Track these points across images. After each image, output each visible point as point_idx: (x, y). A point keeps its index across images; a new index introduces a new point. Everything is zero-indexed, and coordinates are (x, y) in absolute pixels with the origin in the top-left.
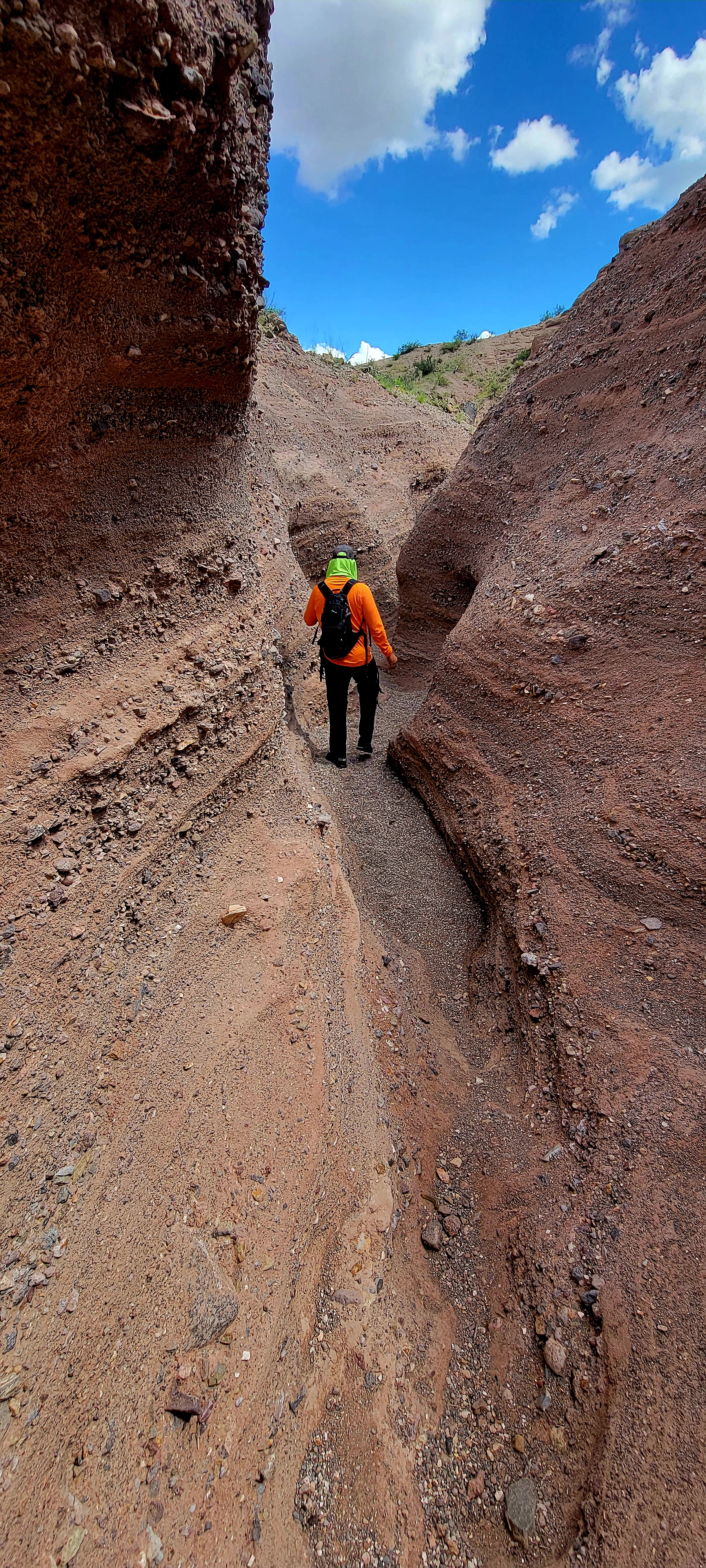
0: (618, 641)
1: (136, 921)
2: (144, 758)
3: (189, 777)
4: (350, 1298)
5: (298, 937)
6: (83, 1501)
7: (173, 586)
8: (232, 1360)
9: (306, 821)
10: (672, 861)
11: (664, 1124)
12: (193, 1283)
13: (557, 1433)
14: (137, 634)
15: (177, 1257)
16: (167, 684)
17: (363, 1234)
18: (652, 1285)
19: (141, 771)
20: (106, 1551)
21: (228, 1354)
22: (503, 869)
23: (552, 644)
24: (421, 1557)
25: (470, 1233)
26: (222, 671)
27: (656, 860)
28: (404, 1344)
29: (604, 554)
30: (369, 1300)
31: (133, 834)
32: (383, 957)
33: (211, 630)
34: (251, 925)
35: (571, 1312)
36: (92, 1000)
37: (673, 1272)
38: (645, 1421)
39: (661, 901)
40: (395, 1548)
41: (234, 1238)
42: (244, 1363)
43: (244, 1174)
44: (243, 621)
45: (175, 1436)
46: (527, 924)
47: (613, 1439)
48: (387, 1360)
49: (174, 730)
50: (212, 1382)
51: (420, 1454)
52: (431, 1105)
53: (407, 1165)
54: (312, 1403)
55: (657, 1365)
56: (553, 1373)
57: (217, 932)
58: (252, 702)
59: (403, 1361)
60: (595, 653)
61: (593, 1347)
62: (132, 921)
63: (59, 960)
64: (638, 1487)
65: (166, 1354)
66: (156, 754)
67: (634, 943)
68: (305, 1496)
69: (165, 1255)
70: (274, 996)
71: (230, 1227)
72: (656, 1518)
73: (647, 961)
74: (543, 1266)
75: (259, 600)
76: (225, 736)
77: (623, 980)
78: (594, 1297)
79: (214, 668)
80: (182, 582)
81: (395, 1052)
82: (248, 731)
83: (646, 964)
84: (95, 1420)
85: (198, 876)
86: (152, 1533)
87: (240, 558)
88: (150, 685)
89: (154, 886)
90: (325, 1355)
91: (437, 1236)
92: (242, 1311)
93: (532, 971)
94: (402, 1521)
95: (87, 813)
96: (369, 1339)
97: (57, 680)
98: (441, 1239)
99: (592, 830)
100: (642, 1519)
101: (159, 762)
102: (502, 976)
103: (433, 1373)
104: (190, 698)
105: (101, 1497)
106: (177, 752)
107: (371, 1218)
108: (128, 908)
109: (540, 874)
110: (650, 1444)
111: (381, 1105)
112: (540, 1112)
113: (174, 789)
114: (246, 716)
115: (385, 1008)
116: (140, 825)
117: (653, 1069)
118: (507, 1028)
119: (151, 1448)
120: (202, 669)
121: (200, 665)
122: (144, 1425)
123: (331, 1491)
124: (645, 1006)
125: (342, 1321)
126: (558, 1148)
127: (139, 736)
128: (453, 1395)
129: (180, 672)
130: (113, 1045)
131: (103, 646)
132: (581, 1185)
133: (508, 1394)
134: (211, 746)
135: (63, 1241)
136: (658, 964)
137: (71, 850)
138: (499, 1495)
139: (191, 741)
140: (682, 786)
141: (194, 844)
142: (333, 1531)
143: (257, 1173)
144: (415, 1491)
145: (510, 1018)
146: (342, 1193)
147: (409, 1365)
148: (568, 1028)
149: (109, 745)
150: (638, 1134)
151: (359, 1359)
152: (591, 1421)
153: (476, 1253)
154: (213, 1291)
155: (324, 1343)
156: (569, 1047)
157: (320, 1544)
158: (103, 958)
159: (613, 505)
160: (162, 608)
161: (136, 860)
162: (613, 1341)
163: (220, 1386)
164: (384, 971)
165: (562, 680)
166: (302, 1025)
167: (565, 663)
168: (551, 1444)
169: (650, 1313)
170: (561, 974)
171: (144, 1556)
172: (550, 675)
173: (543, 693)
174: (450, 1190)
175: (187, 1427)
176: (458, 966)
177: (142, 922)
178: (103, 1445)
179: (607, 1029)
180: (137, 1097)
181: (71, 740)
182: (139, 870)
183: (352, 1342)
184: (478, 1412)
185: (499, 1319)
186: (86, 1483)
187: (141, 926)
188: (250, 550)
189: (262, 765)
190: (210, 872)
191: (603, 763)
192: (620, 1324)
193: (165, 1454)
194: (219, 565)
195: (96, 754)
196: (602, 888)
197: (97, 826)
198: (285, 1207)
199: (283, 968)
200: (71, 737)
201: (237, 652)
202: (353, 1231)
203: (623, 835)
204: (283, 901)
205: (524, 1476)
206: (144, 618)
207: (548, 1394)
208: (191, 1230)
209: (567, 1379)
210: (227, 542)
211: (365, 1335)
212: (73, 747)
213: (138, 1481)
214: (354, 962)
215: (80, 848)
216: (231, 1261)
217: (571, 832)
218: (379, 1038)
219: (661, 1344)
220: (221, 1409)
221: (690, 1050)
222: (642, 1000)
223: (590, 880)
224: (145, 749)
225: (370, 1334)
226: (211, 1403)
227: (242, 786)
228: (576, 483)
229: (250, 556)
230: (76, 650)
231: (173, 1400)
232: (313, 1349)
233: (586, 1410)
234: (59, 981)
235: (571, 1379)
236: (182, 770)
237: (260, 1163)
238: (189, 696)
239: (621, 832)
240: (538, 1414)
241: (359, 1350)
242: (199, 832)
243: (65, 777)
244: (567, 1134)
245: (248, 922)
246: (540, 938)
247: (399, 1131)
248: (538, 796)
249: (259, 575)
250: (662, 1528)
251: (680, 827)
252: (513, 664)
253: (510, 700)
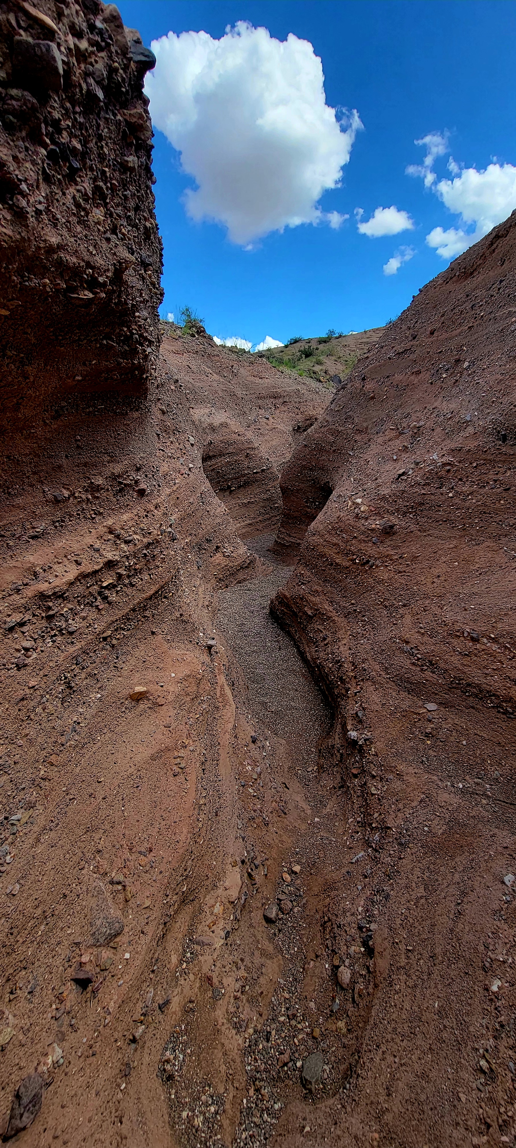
0: (413, 527)
1: (70, 688)
2: (80, 589)
3: (109, 603)
4: (206, 941)
5: (184, 712)
6: (15, 1016)
7: (102, 492)
8: (118, 957)
9: (197, 643)
10: (442, 665)
11: (426, 829)
12: (94, 906)
13: (341, 1024)
14: (79, 518)
15: (84, 888)
16: (96, 546)
17: (218, 904)
18: (406, 924)
19: (78, 597)
20: (26, 1049)
21: (114, 954)
22: (341, 679)
23: (373, 530)
24: (242, 1101)
25: (299, 911)
26: (132, 540)
27: (433, 665)
28: (242, 973)
29: (404, 474)
30: (219, 943)
31: (71, 633)
32: (251, 737)
33: (125, 517)
34: (151, 702)
35: (357, 949)
36: (39, 727)
37: (420, 915)
38: (393, 1004)
39: (436, 692)
40: (224, 1093)
41: (124, 886)
42: (125, 961)
43: (134, 850)
44: (148, 512)
45: (76, 995)
46: (352, 712)
47: (373, 1018)
48: (228, 981)
49: (100, 574)
50: (103, 968)
51: (248, 1040)
52: (279, 832)
53: (257, 868)
54: (175, 1006)
55: (404, 970)
56: (342, 989)
57: (126, 703)
58: (154, 560)
59: (240, 983)
60: (400, 535)
61: (368, 968)
62: (67, 688)
63: (20, 697)
64: (384, 1042)
65: (73, 945)
66: (88, 588)
67: (420, 720)
68: (166, 1063)
69: (77, 885)
70: (163, 745)
71: (121, 878)
72: (392, 1058)
73: (427, 731)
74: (342, 923)
75: (159, 500)
76: (135, 580)
77: (412, 744)
78: (370, 937)
79: (127, 538)
80: (108, 490)
81: (254, 796)
82: (151, 578)
83: (426, 733)
84: (25, 968)
85: (115, 667)
86: (57, 1047)
87: (146, 476)
88: (85, 547)
89: (83, 668)
90: (186, 977)
91: (274, 913)
92: (126, 929)
93: (355, 742)
94: (230, 1078)
95: (43, 617)
96: (217, 968)
97: (29, 542)
98: (277, 915)
99: (394, 648)
100: (384, 1059)
101: (90, 592)
102: (338, 752)
103: (262, 993)
104: (110, 556)
105: (25, 1017)
106: (102, 587)
107: (225, 893)
108: (66, 678)
109: (363, 680)
110: (394, 1016)
111: (240, 827)
112: (354, 834)
113: (99, 610)
114: (149, 569)
115: (249, 768)
116: (76, 628)
117: (423, 796)
118: (339, 785)
119: (60, 999)
120: (120, 539)
121: (118, 537)
122: (55, 983)
123: (184, 1060)
124: (424, 759)
125: (200, 957)
126: (362, 853)
127: (77, 575)
128: (275, 1008)
129: (105, 540)
130: (51, 757)
131: (57, 524)
132: (371, 873)
133: (312, 1005)
134: (125, 586)
135: (12, 855)
136: (435, 733)
137: (32, 637)
138: (299, 1064)
139: (111, 581)
140: (449, 617)
141: (113, 646)
142: (183, 1084)
143: (143, 850)
144: (242, 1062)
145: (342, 778)
146: (206, 878)
147: (245, 986)
148: (374, 777)
149: (58, 579)
150: (409, 836)
151: (209, 980)
152: (363, 1013)
153: (301, 923)
154: (107, 913)
155: (186, 970)
156: (373, 788)
157: (174, 1091)
158: (48, 704)
159: (412, 444)
160: (95, 504)
161: (71, 649)
162: (379, 960)
163: (108, 972)
164: (252, 745)
165: (379, 553)
166: (182, 766)
167: (381, 542)
168: (337, 1031)
169: (403, 941)
170: (372, 743)
171: (51, 1058)
172: (371, 550)
173: (368, 562)
174: (287, 885)
175: (85, 993)
176: (312, 749)
177: (75, 689)
178: (29, 987)
179: (397, 774)
180: (64, 789)
181: (35, 574)
182: (74, 655)
183: (205, 969)
184: (291, 1017)
185: (312, 962)
186: (17, 1006)
187: (74, 691)
188: (153, 472)
189: (162, 602)
190: (123, 665)
191: (404, 606)
192: (385, 950)
193: (68, 1004)
194: (131, 480)
195: (50, 583)
196: (400, 686)
197: (48, 626)
198: (161, 872)
199: (171, 729)
200: (35, 572)
201: (143, 530)
202: (212, 902)
203: (413, 650)
204: (174, 688)
205: (317, 1051)
206: (83, 509)
207: (337, 1001)
208: (95, 875)
209: (350, 991)
210: (137, 467)
211: (214, 965)
212: (36, 578)
213: (50, 1015)
214: (228, 736)
215: (37, 637)
216: (121, 900)
217: (383, 650)
218: (243, 786)
219: (408, 957)
220: (108, 986)
221: (449, 783)
222: (422, 756)
223: (393, 681)
224: (81, 583)
225: (218, 964)
226: (101, 980)
227: (148, 613)
228: (393, 429)
229: (153, 475)
230: (41, 526)
231: (77, 973)
232: (178, 974)
233: (360, 1007)
234: (19, 710)
235: (353, 990)
236: (105, 598)
237: (146, 844)
238: (110, 554)
239: (412, 648)
240: (330, 1015)
241: (210, 974)
242: (116, 639)
243: (30, 594)
244: (368, 843)
245: (149, 700)
246: (360, 722)
247: (253, 845)
248: (365, 630)
249: (159, 486)
250: (395, 1062)
251: (447, 643)
252: (349, 544)
253: (347, 568)
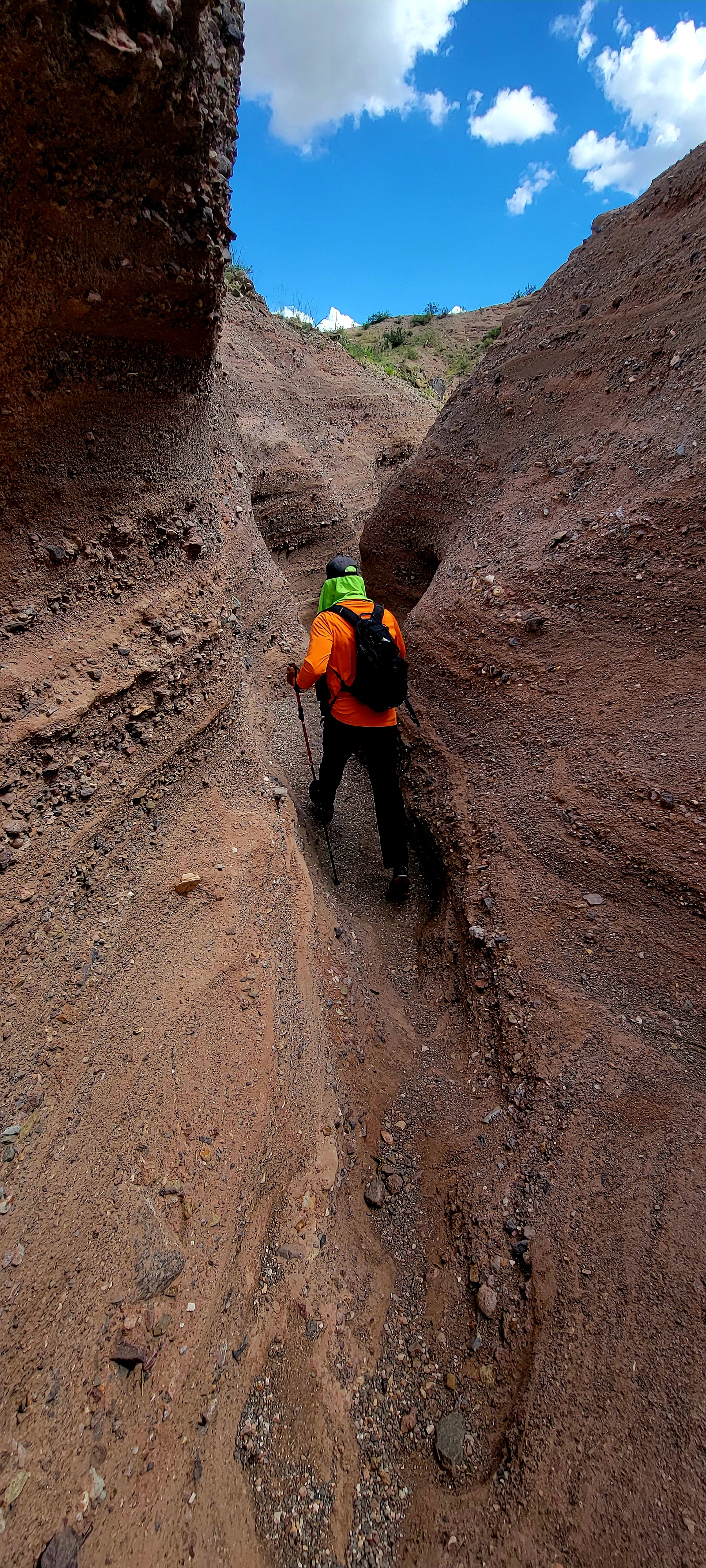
0: (573, 625)
1: (87, 887)
2: (98, 722)
3: (144, 743)
4: (294, 1252)
5: (251, 907)
6: (27, 1446)
7: (131, 547)
8: (177, 1311)
9: (262, 794)
10: (614, 839)
11: (597, 1087)
12: (140, 1238)
13: (486, 1371)
14: (93, 595)
15: (124, 1214)
16: (123, 647)
17: (308, 1193)
18: (579, 1233)
19: (95, 736)
20: (49, 1492)
21: (173, 1306)
22: (455, 845)
23: (510, 626)
24: (355, 1488)
25: (412, 1190)
26: (179, 637)
27: (600, 839)
28: (345, 1294)
29: (564, 539)
30: (312, 1254)
31: (85, 798)
32: (335, 929)
33: (169, 594)
34: (205, 894)
35: (503, 1261)
36: (41, 964)
37: (598, 1221)
38: (566, 1356)
39: (603, 878)
40: (331, 1481)
41: (182, 1196)
42: (189, 1314)
43: (192, 1135)
44: (203, 587)
45: (119, 1383)
46: (476, 898)
47: (537, 1373)
48: (327, 1309)
49: (129, 695)
50: (157, 1332)
51: (357, 1395)
52: (378, 1071)
53: (353, 1128)
54: (255, 1350)
55: (580, 1305)
56: (484, 1316)
57: (170, 899)
58: (210, 670)
59: (343, 1310)
60: (551, 636)
61: (522, 1291)
62: (83, 887)
63: (7, 922)
64: (558, 1415)
65: (112, 1306)
66: (110, 719)
67: (576, 917)
68: (246, 1438)
69: (112, 1212)
70: (226, 964)
71: (177, 1185)
72: (573, 1443)
73: (588, 934)
74: (479, 1219)
75: (218, 566)
76: (182, 703)
77: (565, 952)
78: (525, 1247)
79: (172, 633)
80: (140, 543)
81: (345, 1021)
82: (205, 699)
83: (586, 938)
84: (40, 1369)
85: (151, 843)
86: (95, 1475)
87: (201, 521)
88: (105, 648)
89: (106, 852)
90: (269, 1306)
91: (379, 1194)
92: (188, 1265)
93: (479, 943)
94: (338, 1457)
95: (38, 775)
96: (311, 1291)
97: (8, 638)
98: (384, 1197)
99: (541, 809)
100: (560, 1444)
101: (114, 727)
102: (450, 949)
103: (372, 1320)
104: (146, 662)
105: (45, 1442)
106: (132, 718)
107: (316, 1177)
108: (79, 873)
109: (490, 851)
110: (570, 1376)
111: (329, 1071)
112: (482, 1077)
113: (128, 755)
114: (203, 684)
115: (336, 978)
116: (92, 790)
117: (588, 1035)
118: (453, 998)
119: (95, 1395)
120: (159, 633)
121: (157, 630)
122: (88, 1372)
123: (271, 1431)
124: (584, 976)
125: (286, 1275)
126: (498, 1110)
127: (93, 699)
128: (390, 1340)
129: (136, 636)
130: (63, 1009)
131: (56, 605)
132: (518, 1144)
133: (442, 1337)
134: (167, 713)
135: (9, 1198)
136: (598, 938)
137: (21, 812)
138: (430, 1429)
139: (147, 707)
140: (628, 768)
141: (149, 812)
142: (272, 1469)
143: (206, 1135)
144: (351, 1428)
145: (457, 989)
146: (289, 1154)
147: (349, 1313)
148: (511, 998)
149: (62, 707)
150: (572, 1096)
151: (302, 1309)
152: (518, 1358)
153: (416, 1209)
154: (159, 1246)
155: (268, 1295)
156: (512, 1015)
157: (260, 1480)
158: (53, 922)
159: (575, 490)
160: (119, 569)
161: (88, 825)
162: (541, 1285)
163: (164, 1336)
164: (337, 943)
165: (518, 662)
166: (254, 993)
167: (522, 645)
168: (480, 1380)
169: (576, 1259)
170: (507, 947)
171: (87, 1496)
172: (507, 656)
173: (500, 674)
174: (394, 1151)
175: (132, 1375)
176: (409, 940)
177: (94, 888)
178: (48, 1393)
179: (548, 998)
180: (85, 1059)
181: (22, 700)
182: (91, 835)
183: (295, 1294)
184: (413, 1354)
185: (436, 1270)
186: (29, 1429)
187: (92, 892)
188: (211, 514)
189: (219, 735)
190: (164, 840)
191: (554, 744)
192: (548, 1270)
193: (109, 1400)
194: (179, 528)
195: (48, 715)
196: (548, 865)
197: (48, 789)
198: (232, 1166)
199: (235, 937)
200: (22, 696)
201: (196, 618)
202: (299, 1190)
203: (571, 814)
204: (237, 872)
205: (454, 1410)
206: (100, 578)
207: (479, 1336)
208: (138, 1188)
209: (497, 1322)
210: (188, 504)
211: (307, 1287)
212: (24, 707)
213: (82, 1426)
214: (307, 933)
215: (30, 810)
216: (178, 1218)
217: (522, 810)
218: (330, 1007)
219: (584, 1286)
220: (165, 1357)
221: (624, 1018)
222: (581, 972)
223: (537, 857)
224: (99, 713)
225: (313, 1286)
226: (155, 1352)
227: (199, 755)
228: (539, 466)
229: (211, 521)
230: (28, 608)
231: (118, 1349)
232: (257, 1301)
233: (513, 1348)
234: (7, 943)
235: (501, 1321)
236: (137, 735)
237: (209, 1125)
238: (145, 660)
239: (568, 811)
240: (469, 1354)
241: (301, 1300)
242: (153, 799)
243: (14, 737)
244: (506, 1097)
245: (201, 892)
246: (488, 913)
247: (346, 1095)
248: (492, 775)
249: (219, 541)
250: (578, 1451)
251: (624, 807)
252: (471, 644)
253: (467, 680)
